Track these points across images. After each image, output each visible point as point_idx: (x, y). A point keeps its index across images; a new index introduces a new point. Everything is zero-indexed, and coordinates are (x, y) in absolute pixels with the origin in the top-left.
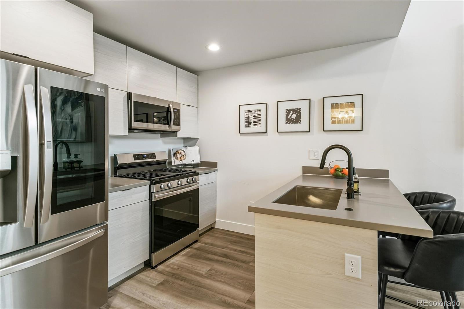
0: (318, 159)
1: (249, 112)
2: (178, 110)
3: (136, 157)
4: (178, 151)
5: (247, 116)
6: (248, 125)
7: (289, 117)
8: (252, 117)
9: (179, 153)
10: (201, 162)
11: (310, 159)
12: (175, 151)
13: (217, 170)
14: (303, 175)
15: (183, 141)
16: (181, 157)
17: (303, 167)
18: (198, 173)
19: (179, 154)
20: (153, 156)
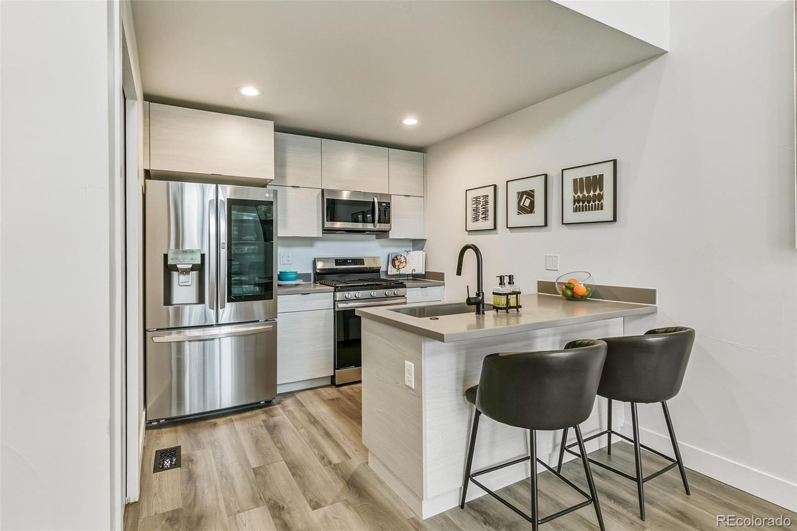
0: (557, 270)
1: (476, 200)
2: (388, 204)
3: (338, 262)
4: (396, 257)
5: (475, 206)
6: (476, 219)
7: (521, 205)
8: (480, 206)
9: (397, 259)
10: (425, 272)
11: (547, 270)
12: (393, 256)
13: (443, 284)
14: (538, 294)
15: (411, 244)
16: (400, 264)
17: (538, 281)
18: (405, 285)
19: (397, 261)
20: (360, 261)
